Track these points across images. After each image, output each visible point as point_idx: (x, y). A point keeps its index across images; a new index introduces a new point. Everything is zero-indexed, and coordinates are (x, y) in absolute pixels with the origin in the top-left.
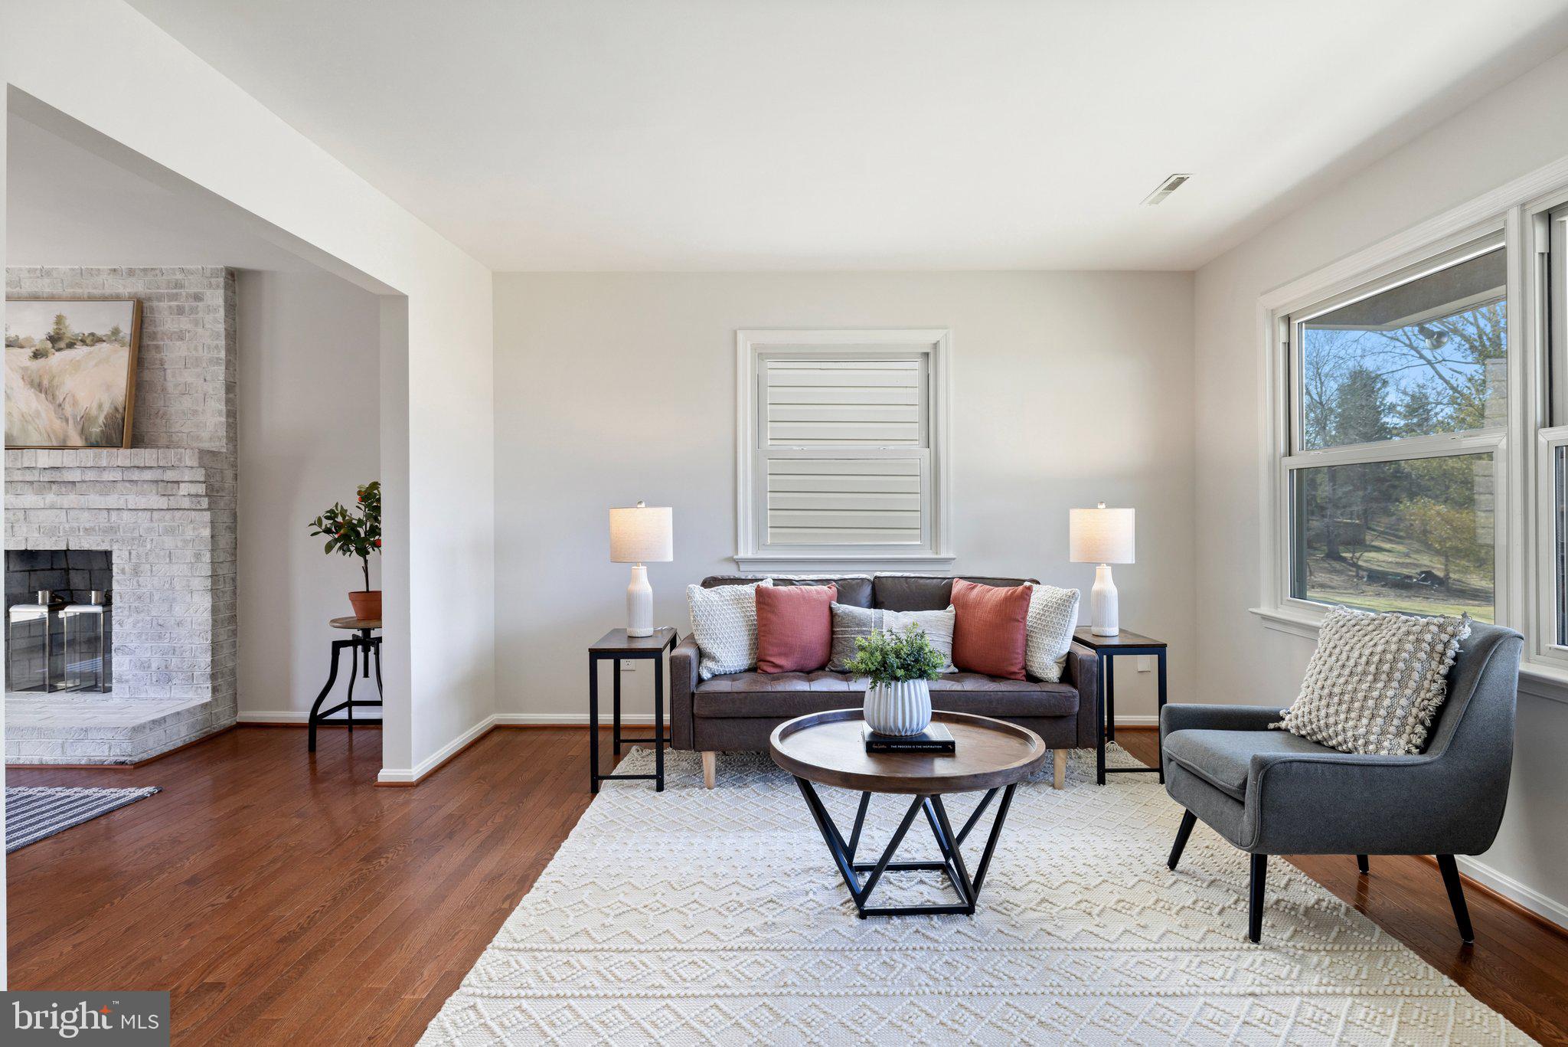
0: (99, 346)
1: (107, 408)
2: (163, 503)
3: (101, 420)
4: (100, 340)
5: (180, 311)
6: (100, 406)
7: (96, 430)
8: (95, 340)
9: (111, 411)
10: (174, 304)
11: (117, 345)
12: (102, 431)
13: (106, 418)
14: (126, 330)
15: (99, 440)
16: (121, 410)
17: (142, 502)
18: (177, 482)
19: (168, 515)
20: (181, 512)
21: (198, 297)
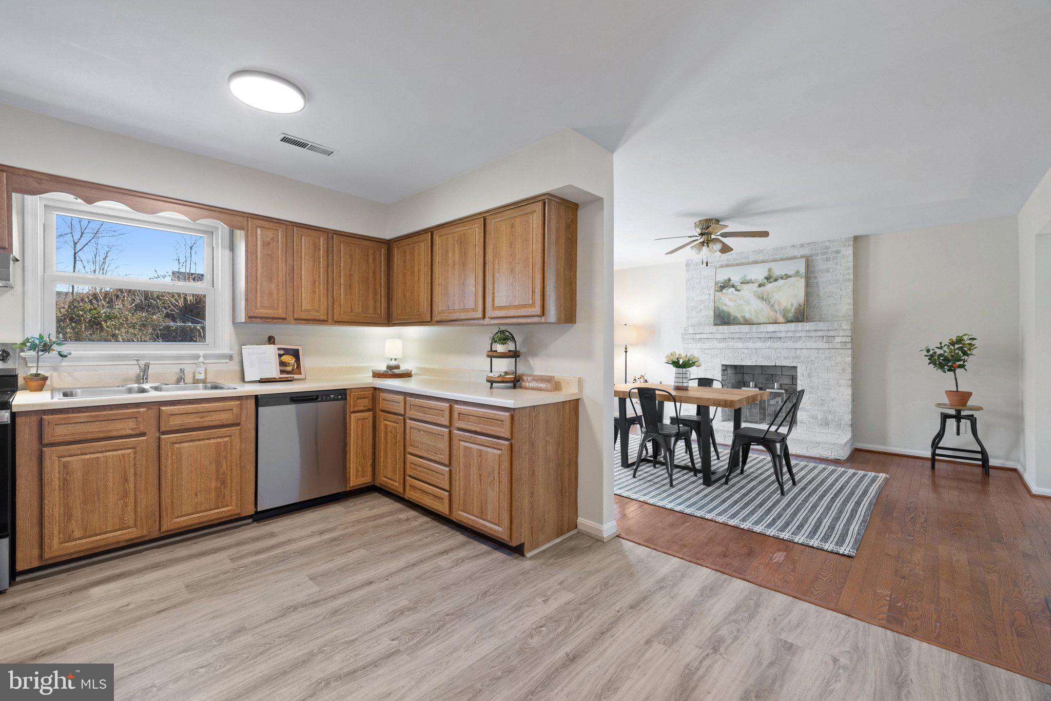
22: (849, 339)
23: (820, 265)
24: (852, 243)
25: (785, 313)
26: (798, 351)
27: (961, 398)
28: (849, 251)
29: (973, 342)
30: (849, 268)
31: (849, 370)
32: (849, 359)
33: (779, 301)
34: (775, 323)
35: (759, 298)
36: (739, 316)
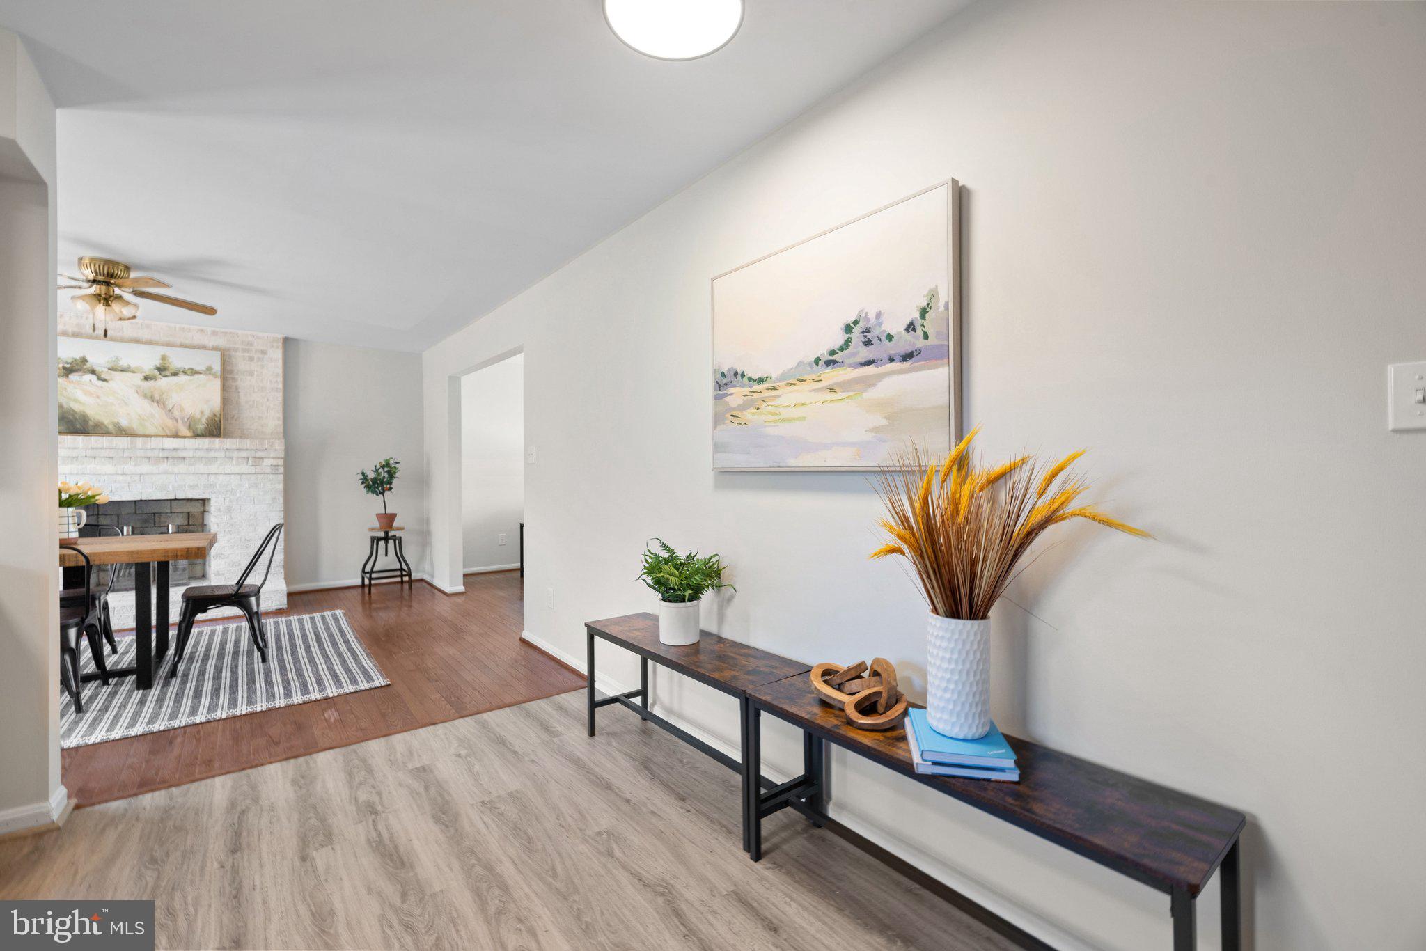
0: (196, 376)
1: (207, 414)
2: (252, 470)
3: (204, 420)
4: (198, 373)
5: (251, 359)
6: (202, 413)
7: (200, 427)
8: (194, 372)
9: (210, 416)
10: (246, 354)
11: (211, 377)
12: (205, 428)
13: (207, 419)
14: (217, 368)
15: (203, 432)
16: (218, 416)
17: (237, 469)
18: (262, 458)
19: (253, 477)
20: (262, 475)
21: (263, 352)
22: (281, 462)
23: (240, 363)
24: (281, 345)
25: (191, 423)
26: (212, 478)
27: (388, 520)
28: (277, 354)
29: (397, 466)
30: (277, 375)
31: (281, 500)
32: (281, 486)
33: (180, 405)
34: (176, 435)
35: (145, 396)
36: (106, 422)
